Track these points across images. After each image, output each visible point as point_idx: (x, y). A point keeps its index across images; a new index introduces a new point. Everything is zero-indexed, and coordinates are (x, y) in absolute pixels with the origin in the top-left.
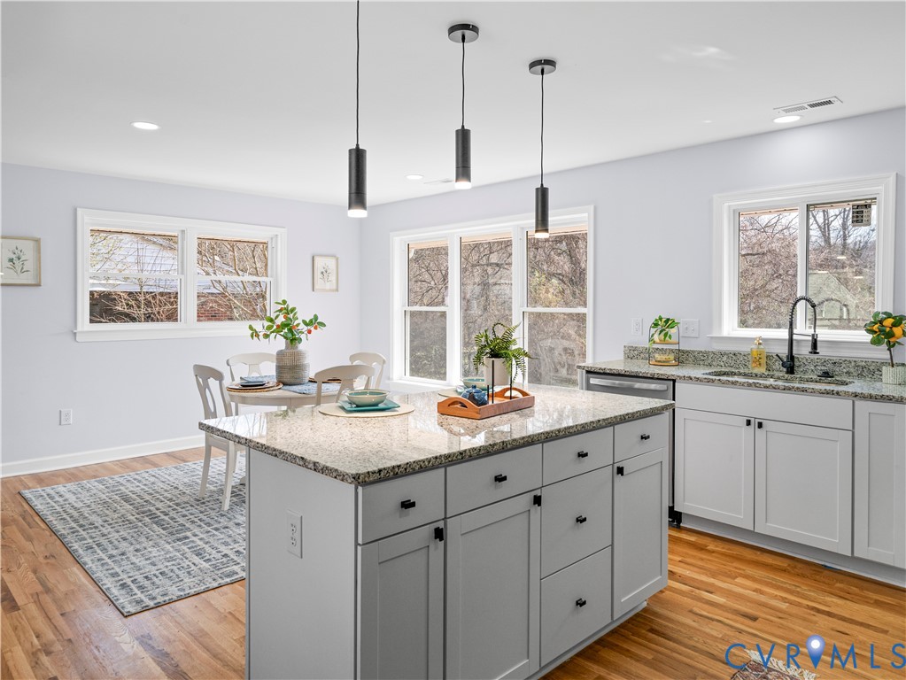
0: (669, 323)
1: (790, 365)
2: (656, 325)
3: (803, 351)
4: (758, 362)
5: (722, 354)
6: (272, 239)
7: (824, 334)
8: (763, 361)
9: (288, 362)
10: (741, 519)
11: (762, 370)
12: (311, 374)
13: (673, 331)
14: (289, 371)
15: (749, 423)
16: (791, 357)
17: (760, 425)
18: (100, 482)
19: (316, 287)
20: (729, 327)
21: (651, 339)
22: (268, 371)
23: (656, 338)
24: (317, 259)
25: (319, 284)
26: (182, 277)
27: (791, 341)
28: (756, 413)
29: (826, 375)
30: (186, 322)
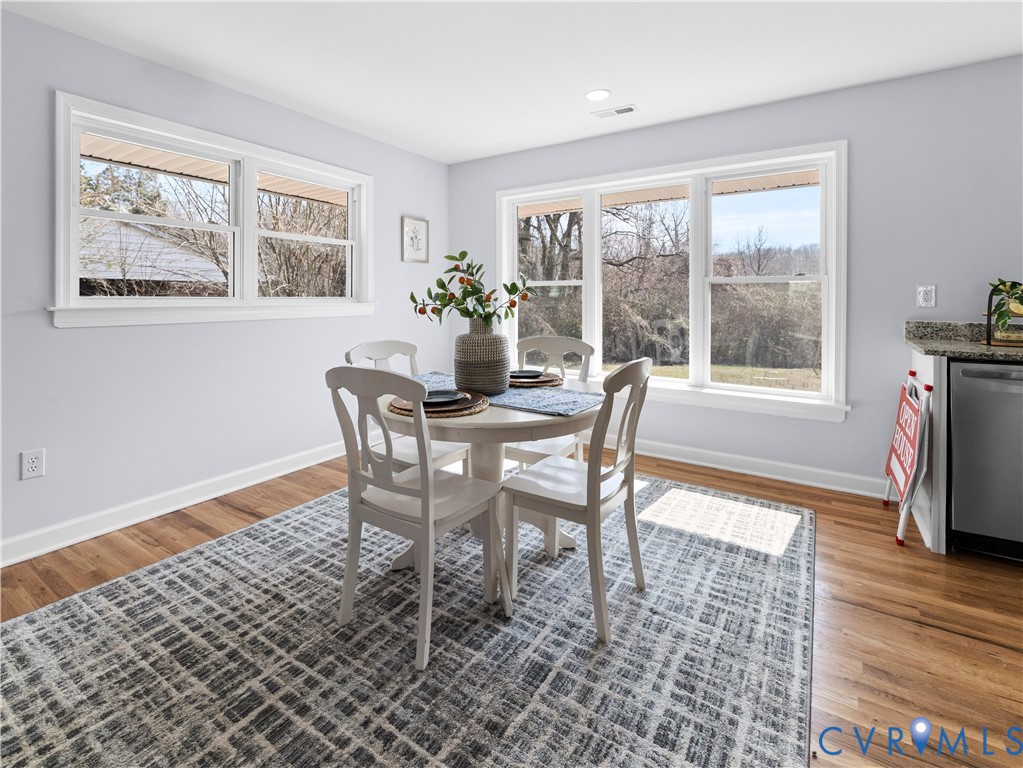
6: (353, 189)
18: (110, 594)
19: (406, 255)
24: (406, 221)
25: (408, 251)
26: (237, 230)
30: (242, 297)
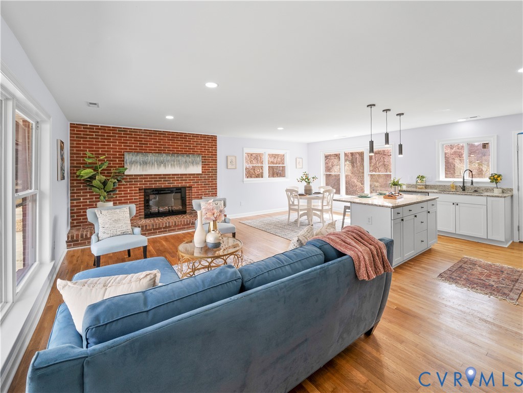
0: (423, 177)
1: (464, 188)
2: (418, 178)
3: (468, 185)
4: (453, 188)
5: (440, 186)
7: (475, 180)
8: (455, 188)
9: (308, 188)
10: (452, 230)
11: (454, 190)
12: (313, 192)
13: (424, 179)
14: (308, 191)
15: (453, 204)
16: (464, 186)
17: (457, 204)
20: (442, 178)
21: (417, 182)
22: (302, 191)
23: (419, 181)
24: (297, 159)
25: (298, 166)
26: (265, 165)
27: (464, 182)
28: (455, 201)
29: (476, 191)
30: (266, 178)
